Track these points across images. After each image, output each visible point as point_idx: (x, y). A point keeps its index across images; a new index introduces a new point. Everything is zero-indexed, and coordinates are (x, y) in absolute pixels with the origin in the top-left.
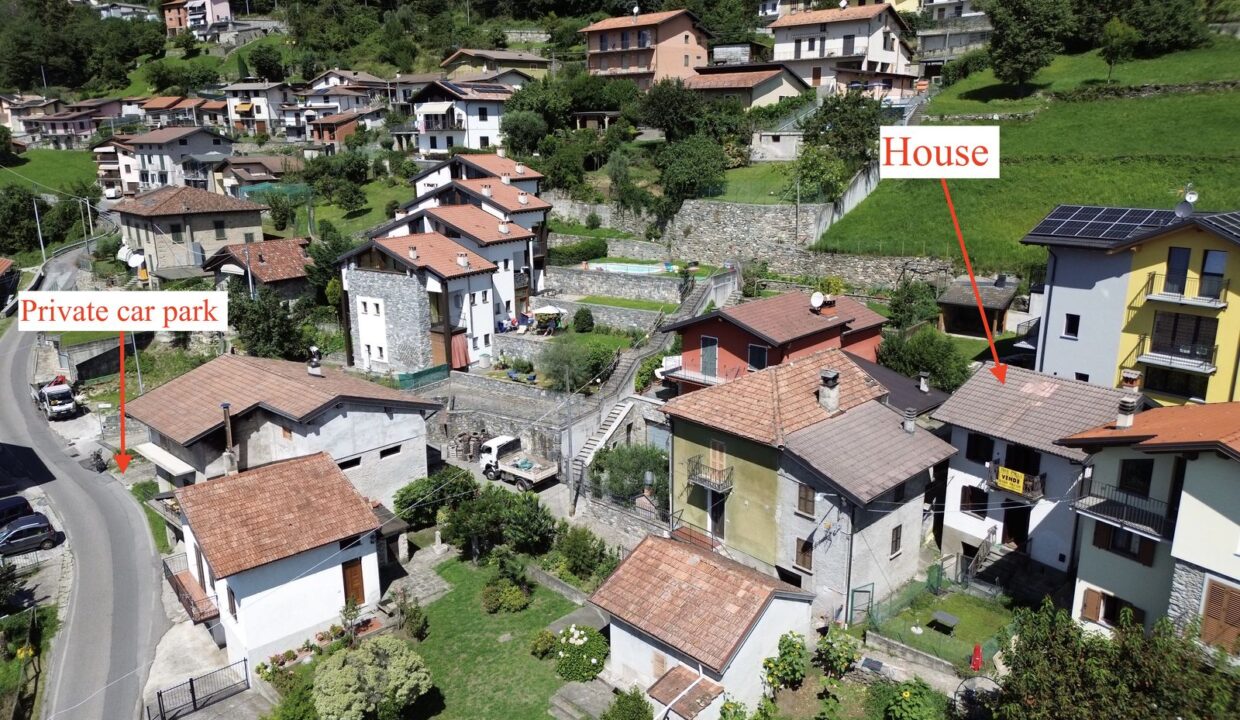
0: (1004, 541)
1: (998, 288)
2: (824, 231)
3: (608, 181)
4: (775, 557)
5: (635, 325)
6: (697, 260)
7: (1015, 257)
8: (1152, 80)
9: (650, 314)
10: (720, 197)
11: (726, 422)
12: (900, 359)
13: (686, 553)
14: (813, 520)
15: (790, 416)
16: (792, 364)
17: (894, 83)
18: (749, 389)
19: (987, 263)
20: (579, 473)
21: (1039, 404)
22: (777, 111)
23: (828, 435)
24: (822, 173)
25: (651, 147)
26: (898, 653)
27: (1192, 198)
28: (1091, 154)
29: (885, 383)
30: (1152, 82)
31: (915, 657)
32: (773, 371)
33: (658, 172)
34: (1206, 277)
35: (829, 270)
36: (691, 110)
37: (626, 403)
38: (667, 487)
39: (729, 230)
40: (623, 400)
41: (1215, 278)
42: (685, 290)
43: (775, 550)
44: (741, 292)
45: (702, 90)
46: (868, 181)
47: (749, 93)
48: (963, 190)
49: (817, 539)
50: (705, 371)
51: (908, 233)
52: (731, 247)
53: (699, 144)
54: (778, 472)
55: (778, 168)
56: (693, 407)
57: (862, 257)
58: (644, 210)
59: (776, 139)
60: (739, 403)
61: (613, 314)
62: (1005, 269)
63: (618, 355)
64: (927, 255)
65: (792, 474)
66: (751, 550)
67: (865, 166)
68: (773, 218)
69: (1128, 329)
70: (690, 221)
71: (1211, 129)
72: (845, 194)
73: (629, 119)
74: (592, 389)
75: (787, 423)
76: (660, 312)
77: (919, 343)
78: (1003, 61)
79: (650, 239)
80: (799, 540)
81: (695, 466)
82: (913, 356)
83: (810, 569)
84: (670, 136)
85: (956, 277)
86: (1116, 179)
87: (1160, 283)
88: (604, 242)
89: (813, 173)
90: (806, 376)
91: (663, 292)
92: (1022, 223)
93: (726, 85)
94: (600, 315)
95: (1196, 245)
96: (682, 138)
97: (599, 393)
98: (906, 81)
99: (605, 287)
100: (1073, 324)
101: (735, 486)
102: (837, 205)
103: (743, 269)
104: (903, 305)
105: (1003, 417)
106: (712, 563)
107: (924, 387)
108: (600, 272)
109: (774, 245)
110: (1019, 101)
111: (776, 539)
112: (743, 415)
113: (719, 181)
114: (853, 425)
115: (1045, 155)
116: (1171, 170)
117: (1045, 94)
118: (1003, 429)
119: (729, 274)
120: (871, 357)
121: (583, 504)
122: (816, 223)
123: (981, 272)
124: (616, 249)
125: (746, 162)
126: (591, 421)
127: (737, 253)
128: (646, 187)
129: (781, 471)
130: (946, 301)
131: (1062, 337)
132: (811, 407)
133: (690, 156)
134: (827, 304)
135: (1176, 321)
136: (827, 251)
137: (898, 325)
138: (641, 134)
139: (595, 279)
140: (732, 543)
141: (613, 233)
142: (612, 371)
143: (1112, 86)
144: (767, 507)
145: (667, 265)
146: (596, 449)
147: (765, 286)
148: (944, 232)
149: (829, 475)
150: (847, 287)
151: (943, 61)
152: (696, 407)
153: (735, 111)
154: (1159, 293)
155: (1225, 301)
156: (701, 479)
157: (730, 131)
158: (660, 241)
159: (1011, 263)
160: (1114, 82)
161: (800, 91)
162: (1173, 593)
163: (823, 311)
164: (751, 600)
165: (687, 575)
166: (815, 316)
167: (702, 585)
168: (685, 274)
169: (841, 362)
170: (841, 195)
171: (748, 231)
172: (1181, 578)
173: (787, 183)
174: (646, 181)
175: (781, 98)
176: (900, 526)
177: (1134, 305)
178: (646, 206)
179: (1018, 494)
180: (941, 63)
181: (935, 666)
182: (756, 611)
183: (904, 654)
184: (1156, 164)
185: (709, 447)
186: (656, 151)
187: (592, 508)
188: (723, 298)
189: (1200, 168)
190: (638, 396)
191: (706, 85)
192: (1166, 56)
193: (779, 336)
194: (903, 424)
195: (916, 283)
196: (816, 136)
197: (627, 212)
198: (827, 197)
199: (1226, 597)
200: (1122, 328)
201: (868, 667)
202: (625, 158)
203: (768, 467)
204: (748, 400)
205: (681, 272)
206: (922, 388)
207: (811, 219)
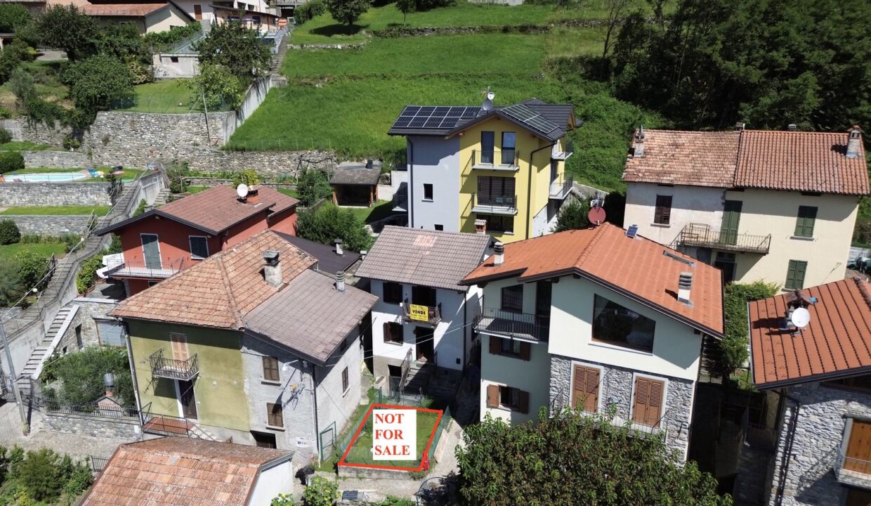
0: (418, 358)
1: (368, 170)
2: (232, 134)
3: (13, 98)
4: (248, 425)
5: (67, 230)
6: (121, 164)
7: (376, 147)
8: (430, 25)
9: (82, 219)
10: (133, 108)
11: (183, 314)
12: (314, 231)
13: (165, 454)
14: (279, 385)
15: (243, 297)
16: (234, 250)
17: (262, 19)
18: (200, 279)
19: (358, 152)
20: (29, 386)
21: (428, 253)
22: (170, 37)
23: (280, 307)
24: (222, 86)
25: (55, 65)
26: (366, 475)
27: (491, 97)
28: (406, 73)
29: (313, 254)
30: (429, 26)
31: (379, 474)
32: (219, 260)
33: (66, 89)
34: (505, 151)
35: (241, 165)
36: (88, 32)
37: (71, 307)
38: (131, 384)
39: (148, 136)
40: (67, 305)
41: (510, 151)
42: (114, 192)
43: (248, 418)
44: (169, 190)
45: (97, 16)
46: (258, 94)
47: (142, 20)
48: (329, 99)
49: (284, 400)
50: (150, 265)
51: (298, 132)
52: (151, 152)
53: (103, 62)
54: (241, 350)
55: (182, 83)
56: (146, 305)
57: (266, 153)
58: (57, 123)
59: (175, 60)
60: (193, 294)
61: (40, 223)
62: (371, 155)
63: (53, 261)
64: (316, 149)
65: (255, 350)
66: (226, 423)
67: (254, 82)
68: (186, 124)
69: (463, 191)
70: (107, 131)
71: (469, 57)
72: (243, 104)
73: (26, 40)
74: (29, 300)
75: (242, 304)
76: (91, 215)
77: (327, 217)
78: (337, 7)
79: (69, 149)
80: (268, 404)
81: (157, 361)
82: (324, 227)
83: (282, 426)
84: (72, 56)
85: (339, 164)
86: (424, 89)
87: (478, 156)
88: (19, 154)
89: (215, 87)
90: (249, 259)
91: (92, 197)
92: (374, 122)
93: (120, 13)
94: (26, 225)
95: (496, 129)
96: (85, 58)
97: (38, 303)
98: (270, 19)
99: (27, 198)
100: (429, 190)
101: (201, 371)
102: (238, 113)
103: (167, 170)
104: (307, 188)
105: (407, 267)
106: (194, 457)
107: (340, 251)
108: (18, 184)
109: (191, 147)
110: (351, 36)
111: (247, 408)
112: (199, 305)
113: (129, 95)
114: (297, 294)
115: (378, 74)
116: (454, 83)
117: (367, 32)
118: (408, 276)
119: (154, 175)
120: (291, 232)
121: (39, 418)
122: (224, 128)
123: (355, 159)
124: (33, 160)
125: (151, 80)
126: (35, 332)
127: (158, 156)
128: (56, 102)
129: (244, 349)
130: (336, 182)
131: (423, 201)
132: (260, 286)
133: (96, 72)
134: (252, 194)
135: (491, 182)
136: (237, 150)
137: (306, 204)
138: (41, 55)
139: (14, 190)
140: (206, 421)
141: (27, 145)
142: (49, 278)
143: (407, 28)
144: (235, 382)
145: (90, 171)
146: (44, 359)
147: (189, 182)
148: (323, 130)
149: (289, 344)
150: (259, 177)
151: (294, 6)
152: (150, 305)
153: (132, 35)
154: (479, 164)
155: (517, 166)
156: (166, 372)
157: (131, 52)
158: (80, 149)
159: (374, 151)
160: (408, 25)
161: (187, 23)
162: (552, 379)
163: (249, 199)
164: (241, 481)
165: (170, 476)
166: (243, 204)
167: (188, 482)
168: (111, 178)
169: (275, 242)
170: (240, 104)
171: (165, 137)
172: (556, 367)
173: (194, 95)
174: (53, 95)
175: (171, 27)
176: (347, 368)
177: (464, 174)
178: (58, 118)
179: (425, 322)
180: (292, 8)
181: (395, 477)
182: (247, 492)
183: (370, 474)
184: (444, 79)
185: (169, 340)
186: (61, 69)
187: (49, 422)
188: (153, 196)
189: (469, 81)
190: (81, 299)
191: (101, 13)
192: (432, 10)
193: (217, 226)
194: (335, 285)
195: (311, 170)
196: (210, 57)
197: (39, 125)
198: (229, 106)
199: (586, 374)
200: (460, 190)
201: (347, 498)
202: (29, 75)
203: (230, 348)
204: (201, 290)
205: (107, 177)
206: (338, 252)
207: (220, 124)
